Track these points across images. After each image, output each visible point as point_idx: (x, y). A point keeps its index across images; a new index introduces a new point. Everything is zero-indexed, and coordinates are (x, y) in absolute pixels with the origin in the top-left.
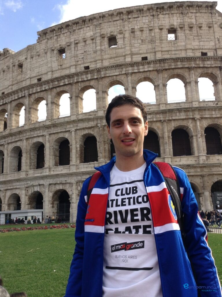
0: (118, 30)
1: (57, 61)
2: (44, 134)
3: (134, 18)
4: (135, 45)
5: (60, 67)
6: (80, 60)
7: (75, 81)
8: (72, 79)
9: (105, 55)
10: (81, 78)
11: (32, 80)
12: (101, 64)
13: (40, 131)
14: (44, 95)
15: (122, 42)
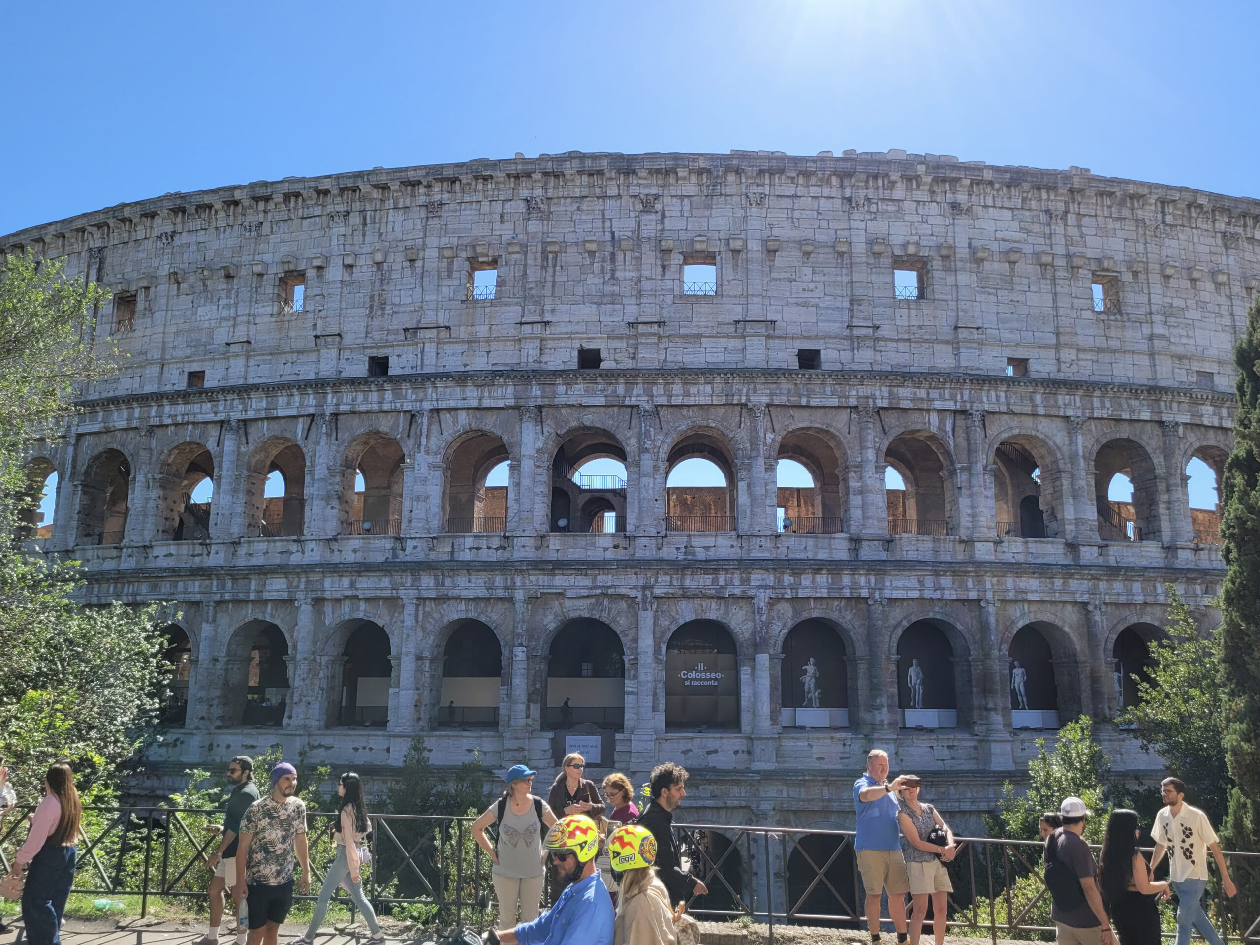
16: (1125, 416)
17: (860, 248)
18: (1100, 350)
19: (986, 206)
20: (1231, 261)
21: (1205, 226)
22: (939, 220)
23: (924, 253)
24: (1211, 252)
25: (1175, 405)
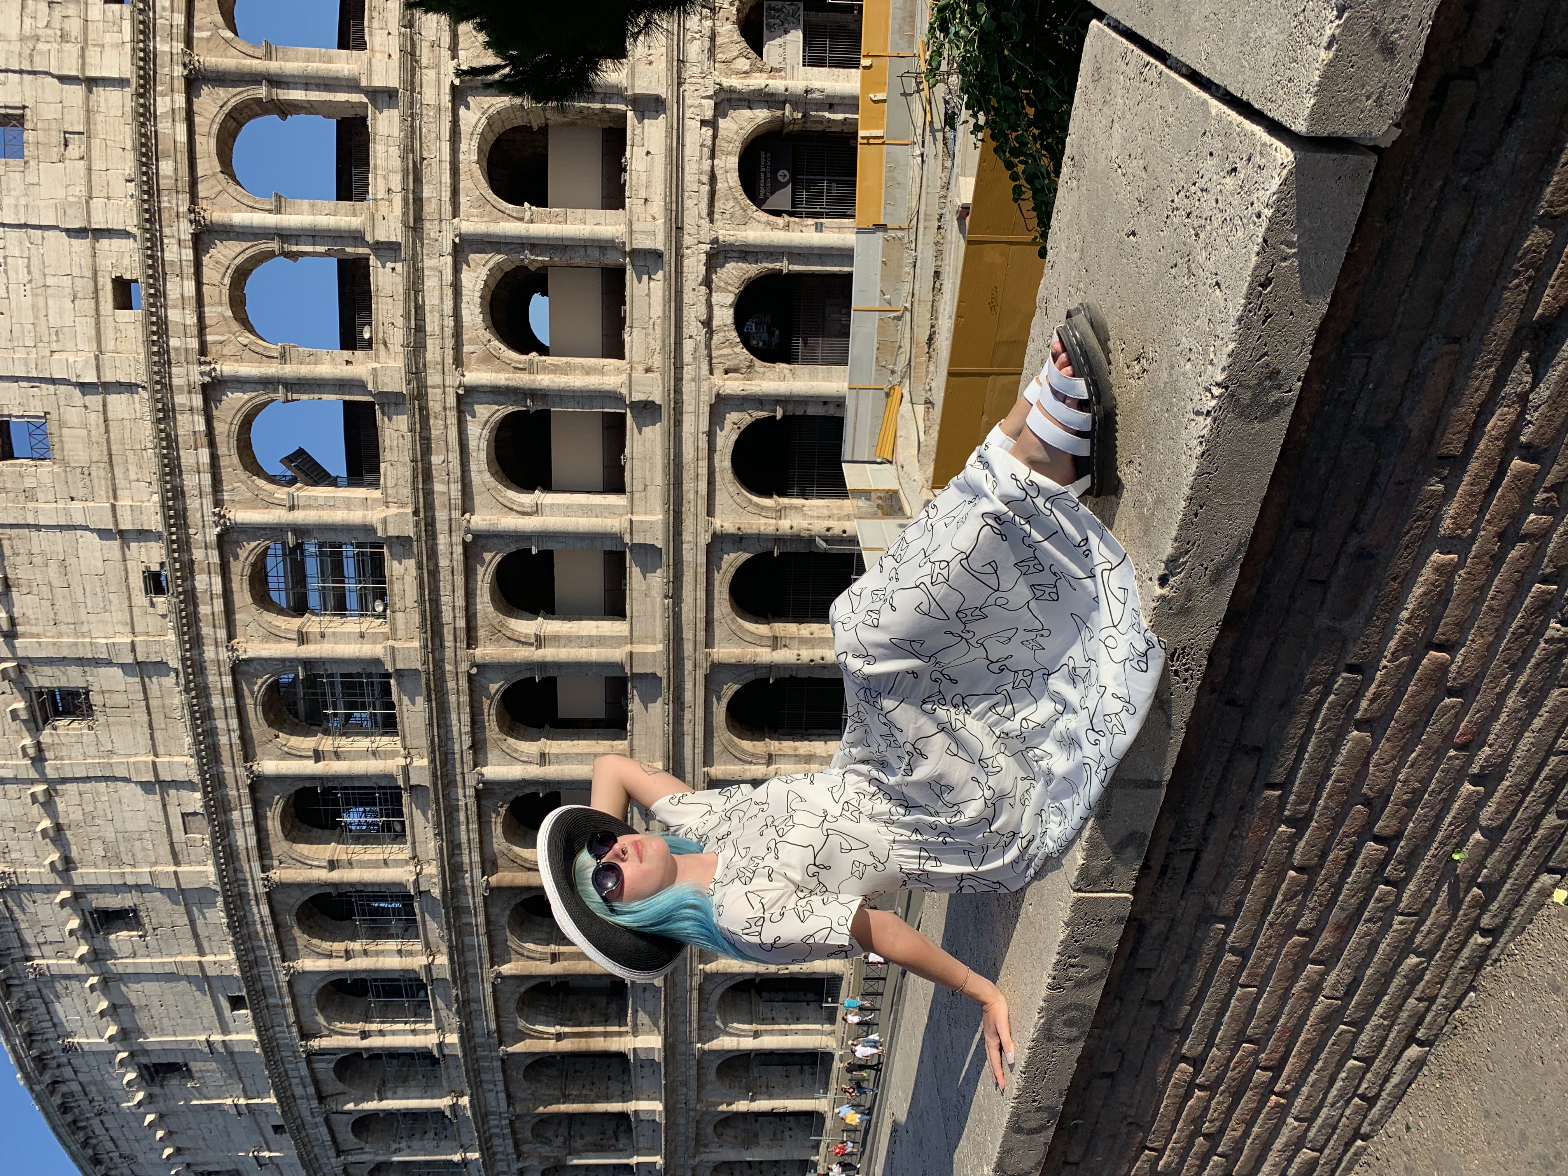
1: (32, 163)
2: (448, 247)
5: (74, 150)
6: (56, 24)
7: (179, 46)
8: (163, 67)
10: (167, 14)
13: (426, 272)
14: (222, 259)
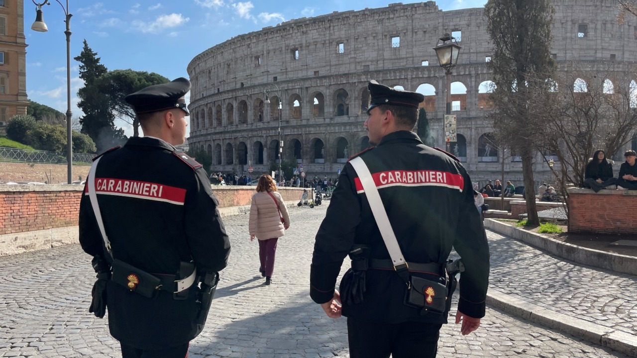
0: (590, 18)
3: (607, 7)
4: (605, 39)
9: (575, 44)
11: (478, 55)
12: (571, 54)
15: (594, 33)
16: (339, 83)
17: (284, 49)
18: (336, 65)
19: (310, 30)
20: (379, 28)
21: (371, 19)
22: (299, 37)
23: (296, 47)
24: (373, 27)
25: (354, 78)
